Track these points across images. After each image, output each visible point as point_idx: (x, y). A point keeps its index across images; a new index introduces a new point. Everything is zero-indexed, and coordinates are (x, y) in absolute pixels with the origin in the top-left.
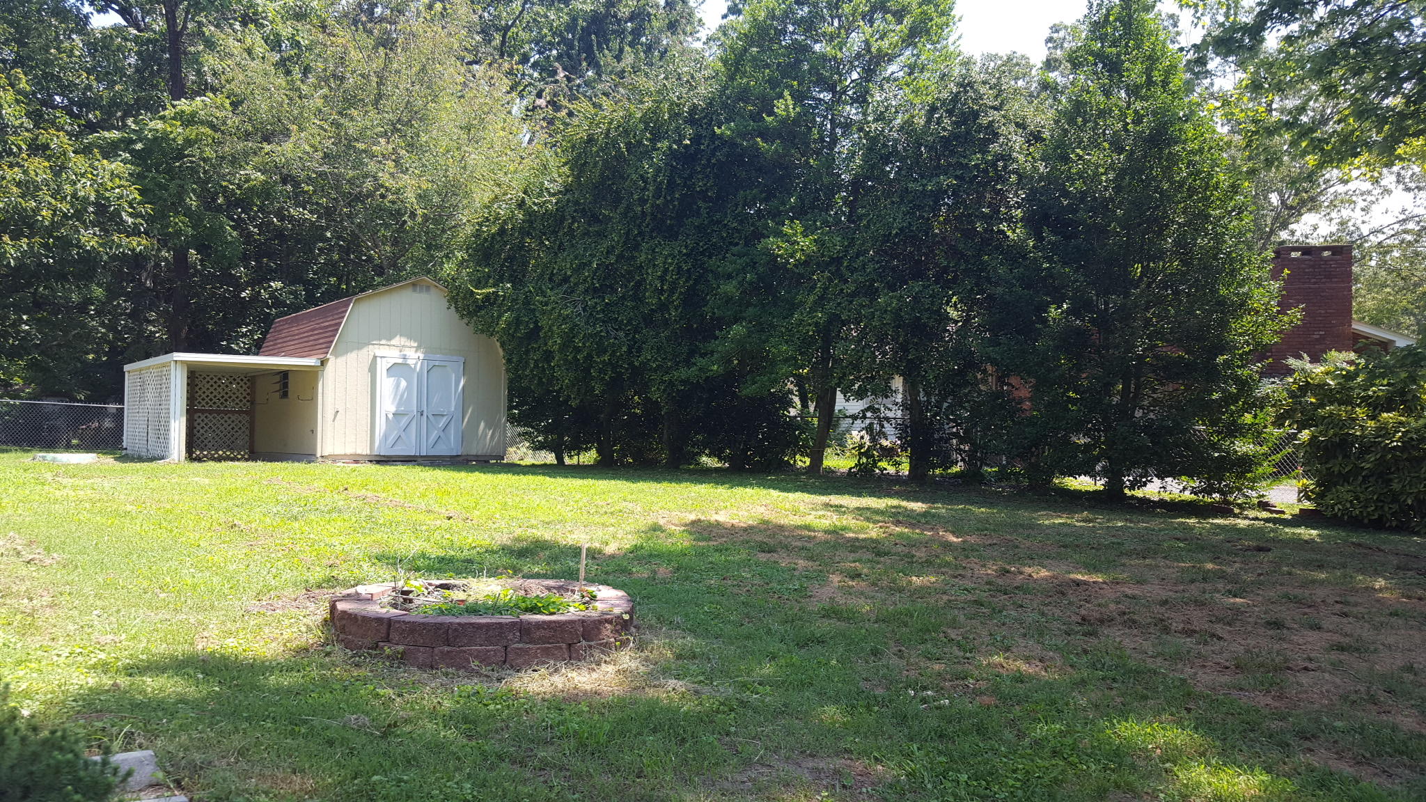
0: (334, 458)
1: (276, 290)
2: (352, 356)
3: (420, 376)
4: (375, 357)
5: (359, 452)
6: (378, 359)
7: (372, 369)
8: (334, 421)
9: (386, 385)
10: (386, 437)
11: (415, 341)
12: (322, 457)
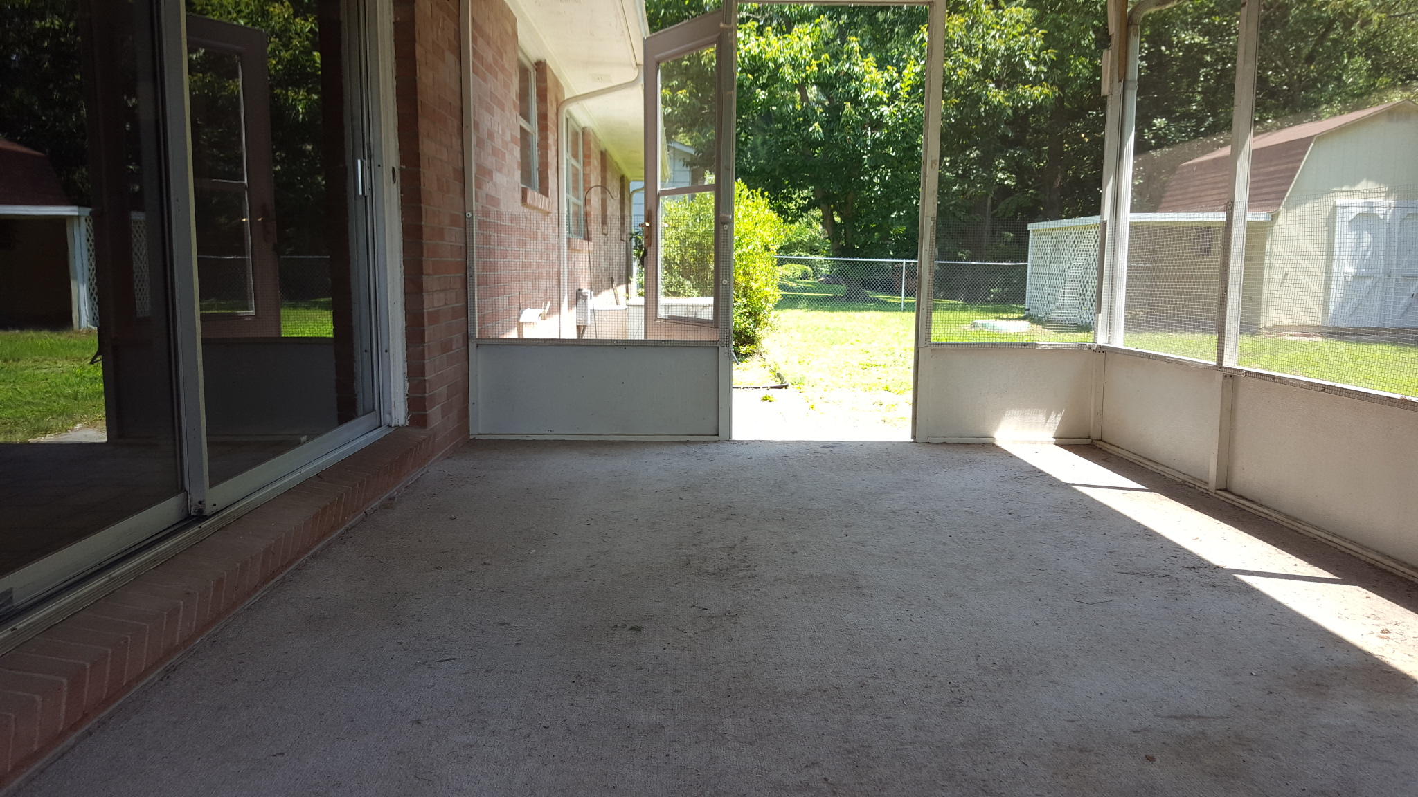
0: (1281, 329)
1: (1160, 129)
2: (1307, 208)
3: (1389, 229)
4: (1335, 207)
5: (1310, 322)
6: (1339, 210)
7: (1331, 222)
8: (1281, 286)
9: (1345, 239)
10: (1343, 303)
11: (1385, 184)
12: (1265, 327)
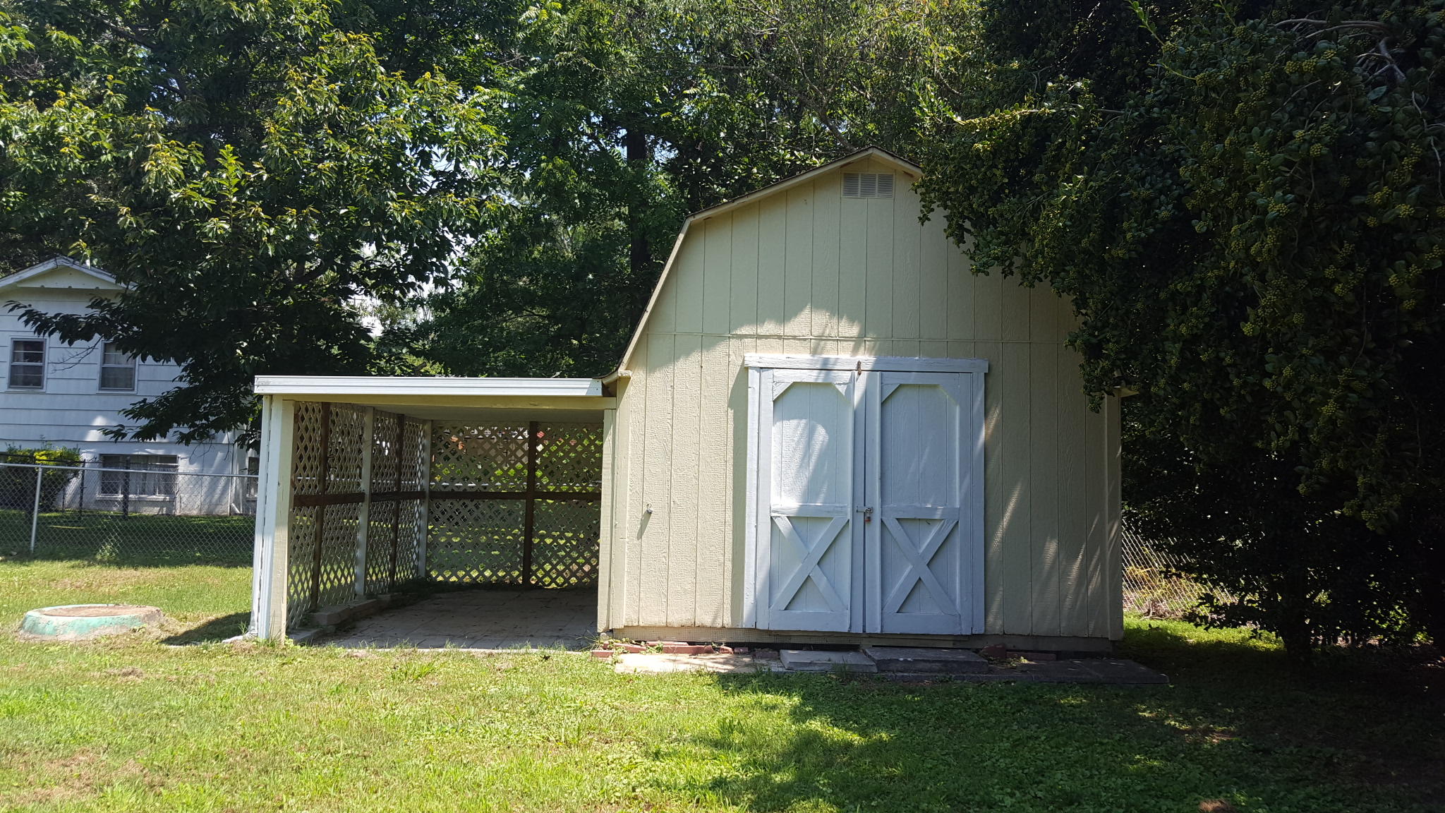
0: (638, 638)
2: (686, 368)
3: (860, 418)
4: (745, 369)
5: (707, 620)
6: (753, 375)
7: (738, 400)
8: (640, 536)
10: (772, 582)
11: (852, 320)
12: (610, 632)
